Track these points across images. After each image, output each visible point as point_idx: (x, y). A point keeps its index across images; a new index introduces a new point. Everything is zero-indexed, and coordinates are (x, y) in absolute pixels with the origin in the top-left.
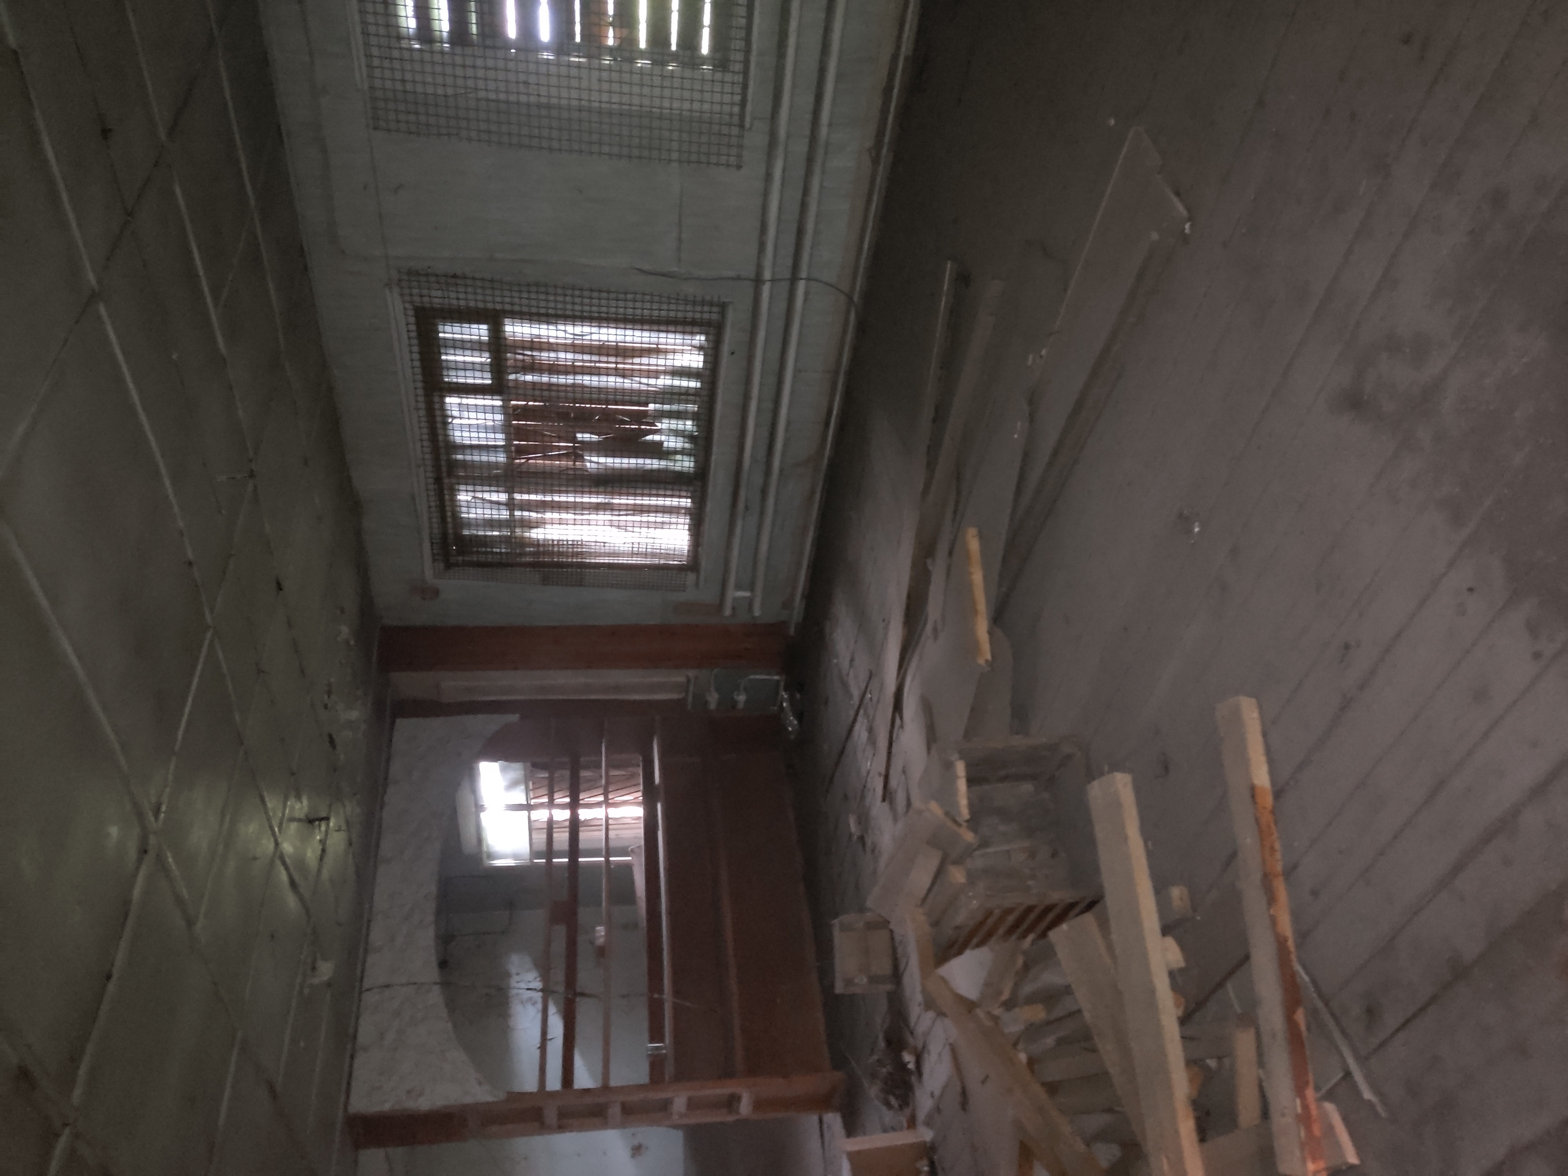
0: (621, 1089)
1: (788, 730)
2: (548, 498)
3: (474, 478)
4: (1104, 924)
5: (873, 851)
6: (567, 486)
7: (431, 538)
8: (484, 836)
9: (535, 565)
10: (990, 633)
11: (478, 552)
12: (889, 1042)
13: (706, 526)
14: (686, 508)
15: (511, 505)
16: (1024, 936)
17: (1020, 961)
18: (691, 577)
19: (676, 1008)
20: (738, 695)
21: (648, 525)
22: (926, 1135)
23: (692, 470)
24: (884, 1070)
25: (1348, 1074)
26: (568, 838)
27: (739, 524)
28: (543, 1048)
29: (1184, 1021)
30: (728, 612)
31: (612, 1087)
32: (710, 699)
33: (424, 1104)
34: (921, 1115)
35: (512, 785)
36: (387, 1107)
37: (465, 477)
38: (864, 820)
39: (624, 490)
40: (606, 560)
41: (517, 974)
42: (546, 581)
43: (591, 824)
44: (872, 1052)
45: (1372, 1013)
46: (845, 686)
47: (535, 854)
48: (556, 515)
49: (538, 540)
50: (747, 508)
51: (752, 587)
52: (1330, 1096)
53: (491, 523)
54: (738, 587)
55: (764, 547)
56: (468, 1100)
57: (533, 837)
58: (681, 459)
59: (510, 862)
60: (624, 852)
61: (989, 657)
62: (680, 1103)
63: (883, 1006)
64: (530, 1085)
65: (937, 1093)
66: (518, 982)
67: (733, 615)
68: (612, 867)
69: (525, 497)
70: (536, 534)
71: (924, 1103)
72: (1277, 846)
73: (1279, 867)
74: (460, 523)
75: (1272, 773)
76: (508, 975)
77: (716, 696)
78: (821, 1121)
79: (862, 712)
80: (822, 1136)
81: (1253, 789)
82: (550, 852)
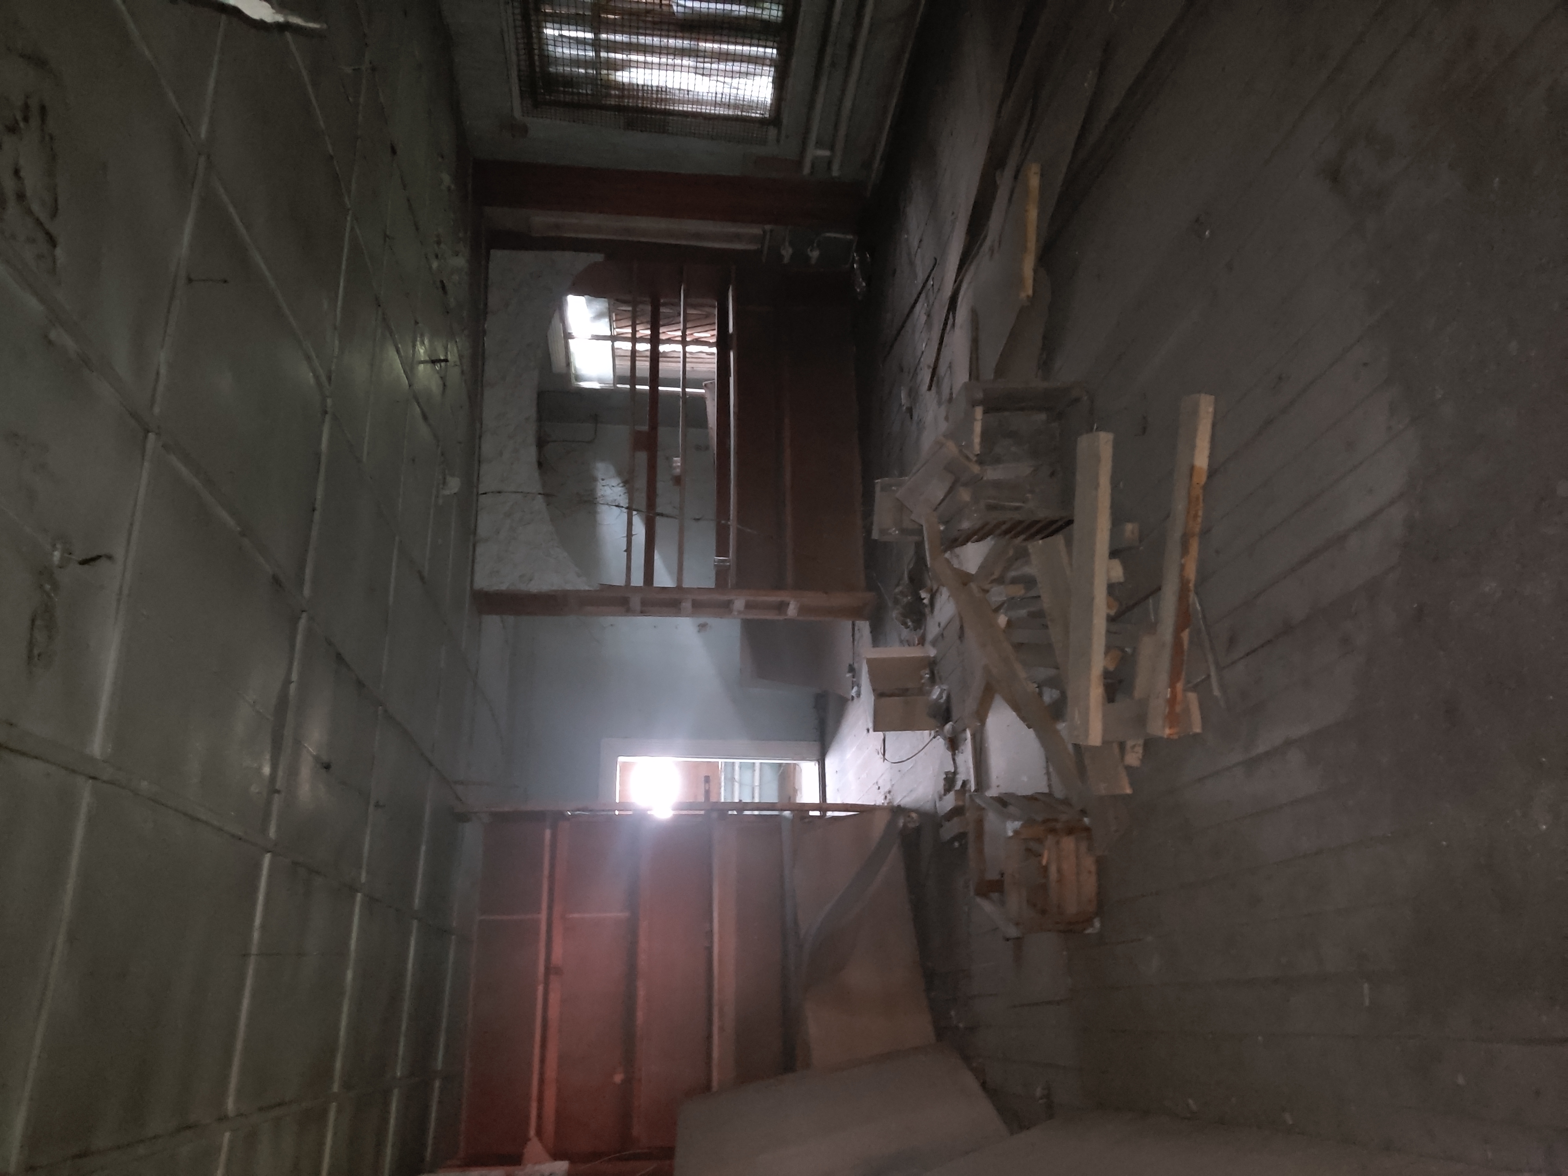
0: (690, 590)
1: (856, 290)
2: (634, 39)
3: (560, 16)
4: (1069, 543)
5: (918, 423)
6: (654, 29)
7: (519, 76)
8: (572, 360)
9: (620, 109)
10: (1035, 271)
11: (564, 92)
12: (911, 579)
13: (790, 82)
14: (771, 59)
15: (596, 45)
16: (1016, 536)
17: (1011, 553)
18: (772, 132)
19: (739, 532)
20: (811, 251)
21: (732, 74)
22: (932, 652)
23: (780, 20)
24: (905, 600)
25: (1209, 676)
26: (649, 367)
27: (824, 81)
28: (628, 550)
29: (1111, 620)
30: (807, 170)
31: (684, 588)
32: (783, 252)
33: (534, 587)
34: (930, 636)
35: (599, 316)
36: (503, 587)
37: (551, 15)
38: (913, 394)
39: (710, 37)
40: (688, 108)
41: (603, 480)
42: (630, 125)
43: (668, 355)
44: (898, 585)
45: (1232, 641)
46: (912, 264)
47: (618, 379)
48: (641, 58)
49: (623, 84)
50: (833, 64)
51: (832, 148)
52: (1195, 688)
53: (577, 62)
54: (819, 144)
55: (848, 104)
56: (569, 587)
57: (617, 362)
58: (769, 7)
59: (596, 386)
60: (697, 384)
61: (1030, 292)
62: (739, 604)
63: (911, 552)
64: (619, 580)
65: (942, 625)
66: (603, 486)
67: (812, 173)
68: (687, 397)
69: (611, 37)
70: (623, 77)
71: (932, 630)
72: (1200, 513)
73: (1197, 529)
74: (547, 59)
75: (1211, 456)
76: (595, 480)
77: (790, 251)
78: (853, 625)
79: (923, 296)
80: (853, 635)
81: (1192, 468)
82: (633, 379)
